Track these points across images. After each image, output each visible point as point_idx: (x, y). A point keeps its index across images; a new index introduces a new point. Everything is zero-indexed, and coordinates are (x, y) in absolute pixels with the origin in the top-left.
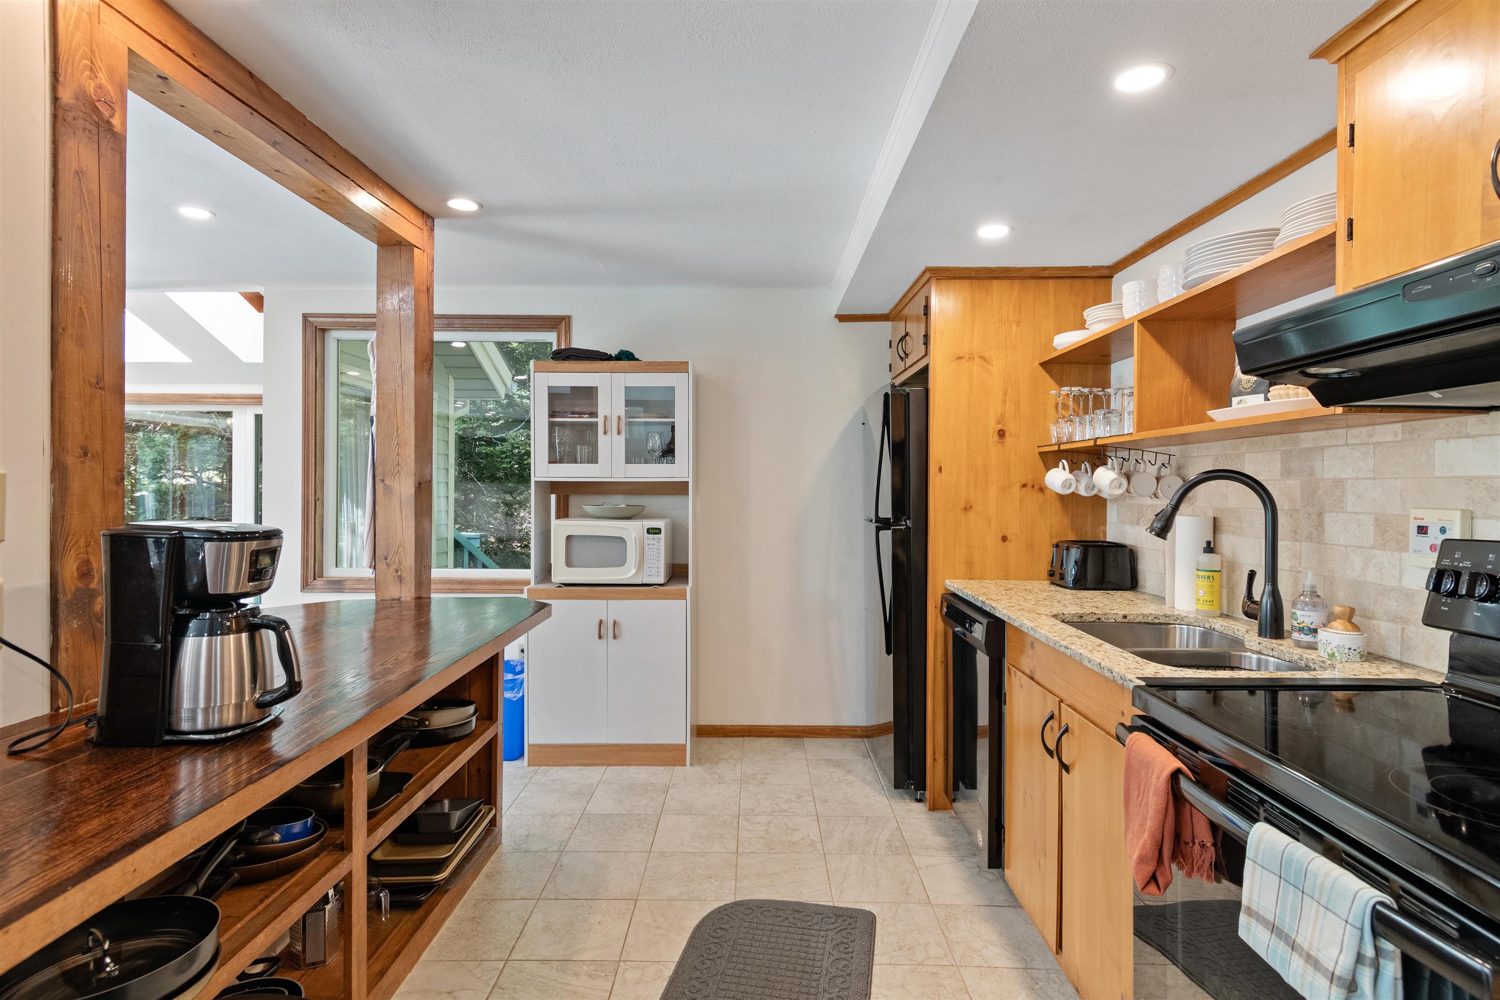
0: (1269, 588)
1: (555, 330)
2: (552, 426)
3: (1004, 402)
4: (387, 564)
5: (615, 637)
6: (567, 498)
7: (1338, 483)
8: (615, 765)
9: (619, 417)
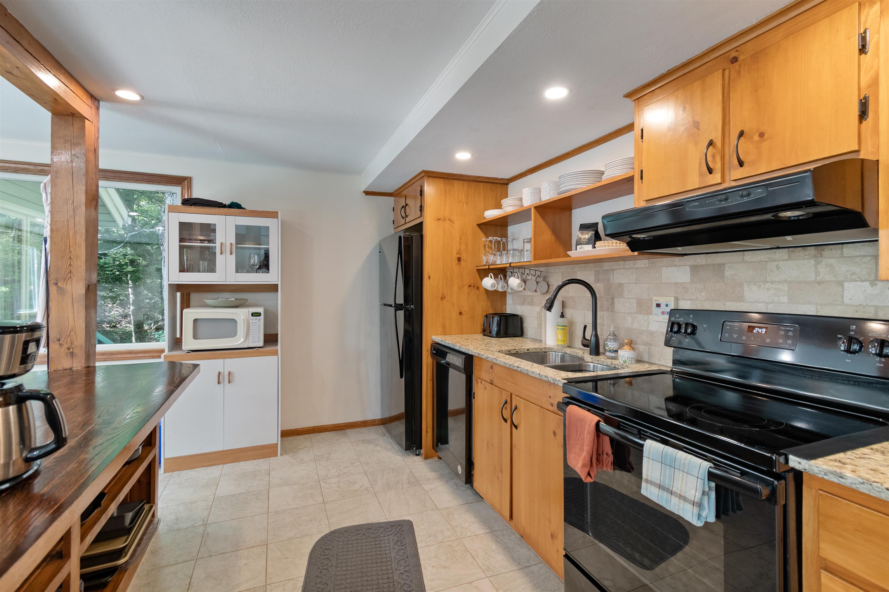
0: (594, 333)
1: (180, 185)
2: (181, 248)
3: (460, 243)
4: (60, 344)
5: (229, 382)
6: (189, 295)
7: (620, 285)
8: (229, 463)
9: (231, 244)
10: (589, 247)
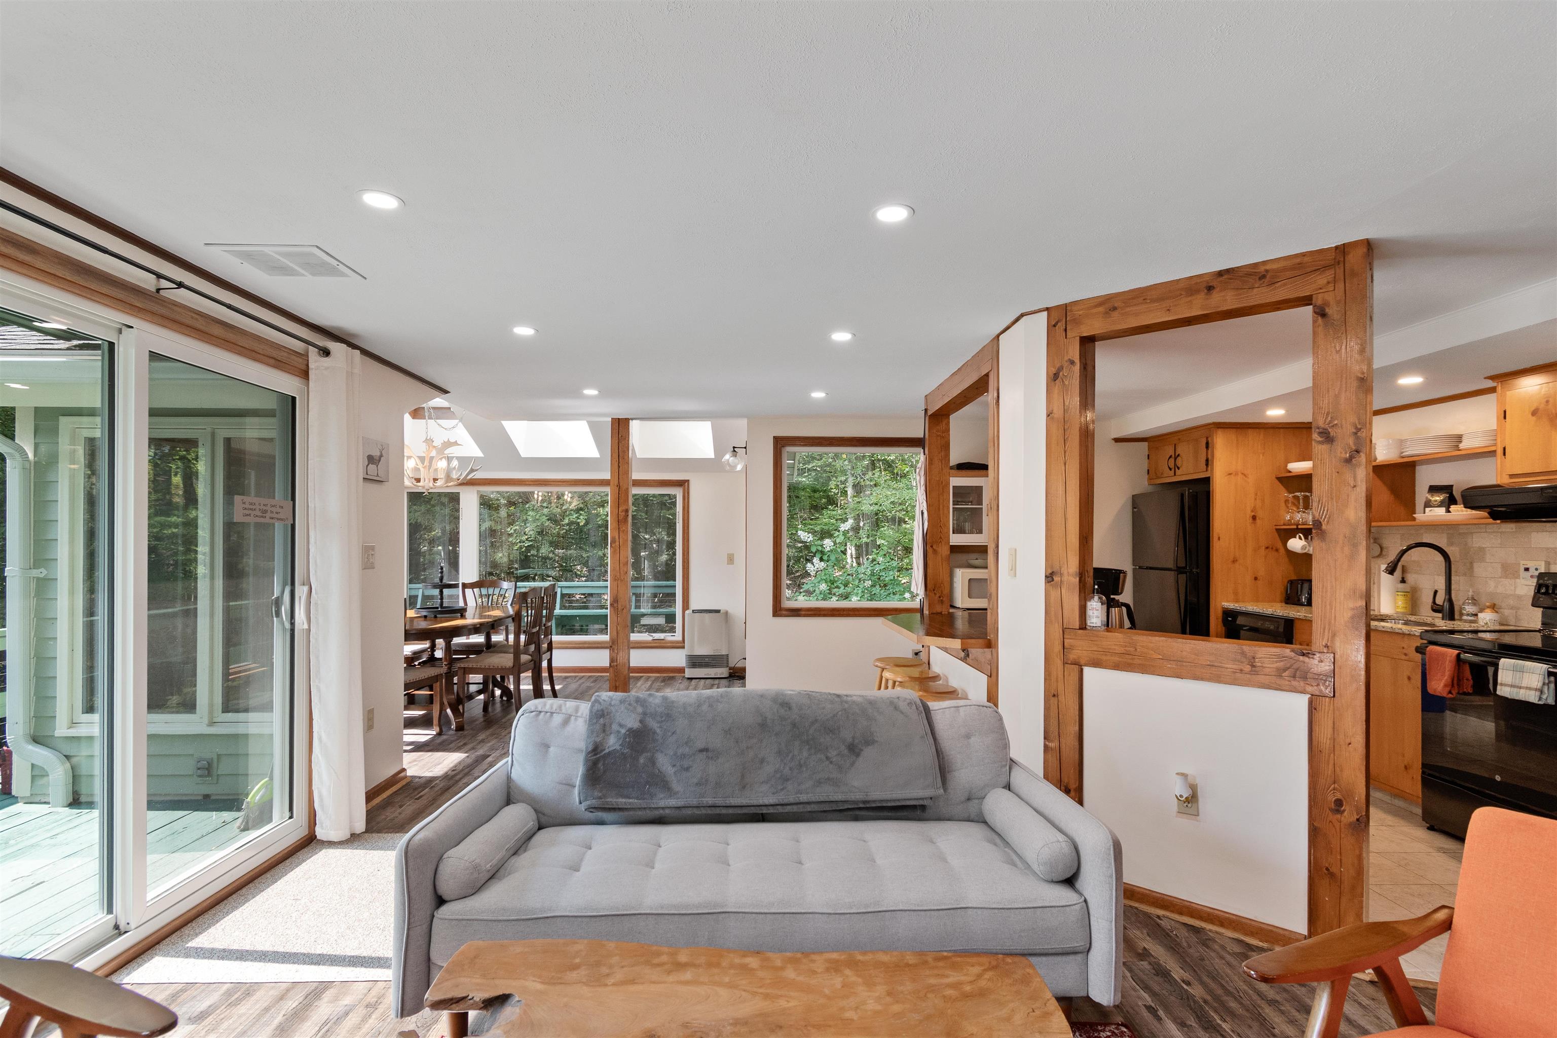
0: (1447, 597)
2: (956, 510)
3: (1256, 499)
7: (1482, 550)
10: (1442, 510)
